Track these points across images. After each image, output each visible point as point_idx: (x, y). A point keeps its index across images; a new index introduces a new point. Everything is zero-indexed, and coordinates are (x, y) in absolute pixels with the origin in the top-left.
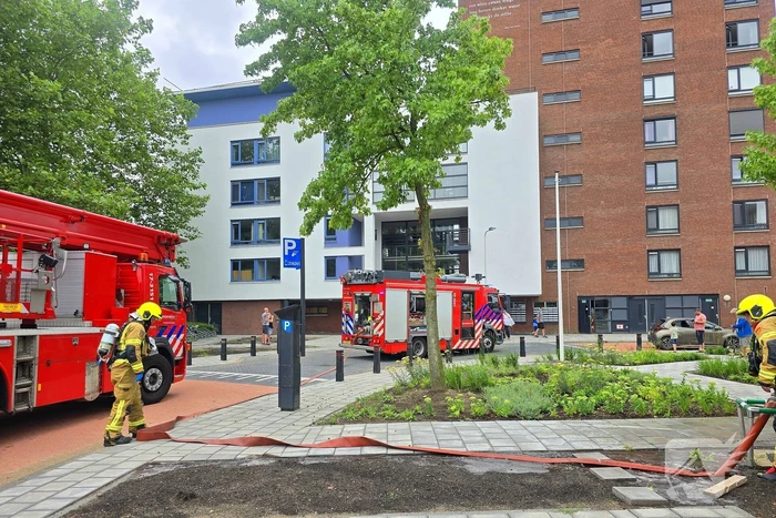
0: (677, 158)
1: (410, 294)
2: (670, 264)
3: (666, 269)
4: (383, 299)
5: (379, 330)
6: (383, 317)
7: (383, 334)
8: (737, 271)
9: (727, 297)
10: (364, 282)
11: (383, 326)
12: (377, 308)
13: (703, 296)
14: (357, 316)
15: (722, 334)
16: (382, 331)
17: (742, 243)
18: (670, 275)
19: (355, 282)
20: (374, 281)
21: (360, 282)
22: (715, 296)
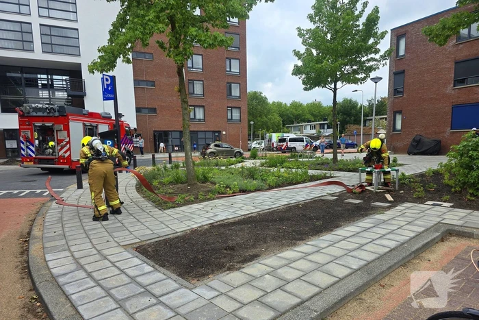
0: (203, 53)
1: (84, 125)
2: (200, 114)
3: (198, 117)
4: (67, 128)
5: (66, 152)
6: (69, 142)
7: (70, 155)
8: (228, 119)
9: (224, 133)
10: (45, 114)
11: (69, 149)
12: (62, 135)
13: (214, 132)
14: (37, 142)
15: (234, 151)
16: (68, 153)
17: (230, 105)
18: (200, 120)
19: (34, 114)
20: (57, 114)
21: (40, 114)
22: (219, 132)
